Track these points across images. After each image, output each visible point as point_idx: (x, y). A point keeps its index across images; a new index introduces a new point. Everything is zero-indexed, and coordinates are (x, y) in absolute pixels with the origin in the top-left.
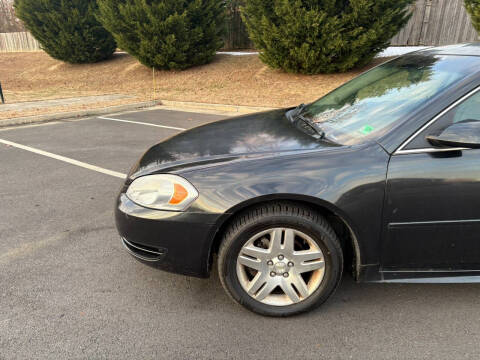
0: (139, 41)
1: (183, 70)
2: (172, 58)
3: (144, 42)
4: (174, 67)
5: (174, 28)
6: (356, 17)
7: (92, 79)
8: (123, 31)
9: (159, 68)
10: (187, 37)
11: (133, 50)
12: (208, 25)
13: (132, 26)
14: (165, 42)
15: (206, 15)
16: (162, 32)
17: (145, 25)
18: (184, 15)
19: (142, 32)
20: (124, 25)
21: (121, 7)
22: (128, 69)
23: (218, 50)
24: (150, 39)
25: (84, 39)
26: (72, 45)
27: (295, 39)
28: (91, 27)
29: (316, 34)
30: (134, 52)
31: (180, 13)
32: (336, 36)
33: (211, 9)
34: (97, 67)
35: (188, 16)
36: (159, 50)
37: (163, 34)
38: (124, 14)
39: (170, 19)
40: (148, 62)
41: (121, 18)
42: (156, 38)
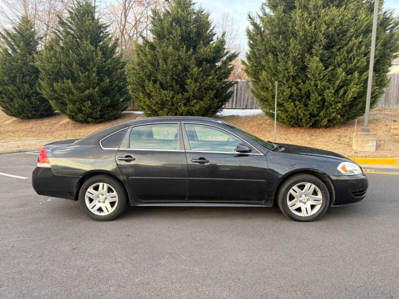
0: (66, 105)
1: (98, 123)
2: (90, 115)
3: (70, 106)
4: (92, 121)
5: (90, 97)
6: (192, 94)
7: (34, 130)
8: (56, 99)
9: (81, 122)
10: (99, 103)
11: (62, 111)
12: (115, 95)
13: (62, 96)
14: (84, 106)
15: (113, 89)
16: (82, 100)
17: (70, 95)
18: (97, 89)
19: (69, 100)
20: (56, 95)
21: (55, 85)
22: (61, 123)
23: (124, 110)
24: (74, 104)
25: (32, 103)
26: (22, 107)
27: (159, 106)
28: (37, 95)
29: (170, 104)
30: (63, 112)
31: (94, 88)
32: (181, 105)
33: (116, 86)
34: (40, 122)
35: (100, 90)
36: (80, 110)
37: (82, 101)
38: (57, 89)
39: (87, 92)
40: (73, 118)
41: (55, 91)
42: (78, 103)
